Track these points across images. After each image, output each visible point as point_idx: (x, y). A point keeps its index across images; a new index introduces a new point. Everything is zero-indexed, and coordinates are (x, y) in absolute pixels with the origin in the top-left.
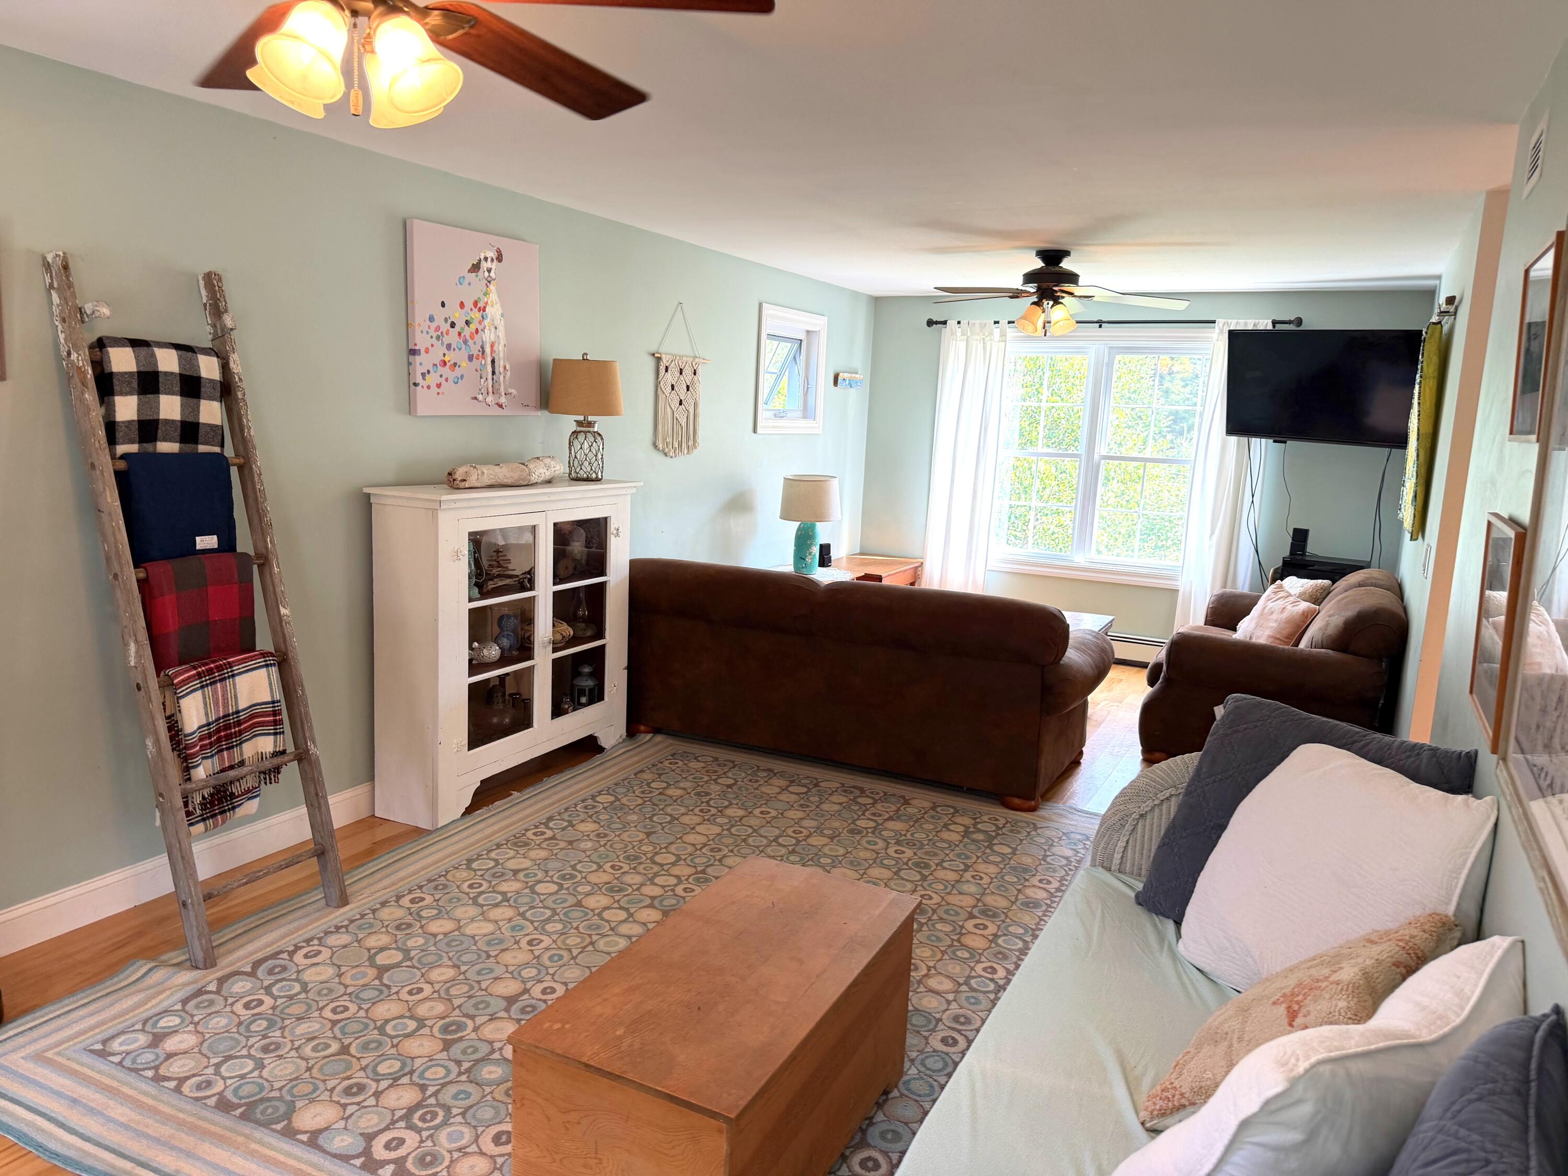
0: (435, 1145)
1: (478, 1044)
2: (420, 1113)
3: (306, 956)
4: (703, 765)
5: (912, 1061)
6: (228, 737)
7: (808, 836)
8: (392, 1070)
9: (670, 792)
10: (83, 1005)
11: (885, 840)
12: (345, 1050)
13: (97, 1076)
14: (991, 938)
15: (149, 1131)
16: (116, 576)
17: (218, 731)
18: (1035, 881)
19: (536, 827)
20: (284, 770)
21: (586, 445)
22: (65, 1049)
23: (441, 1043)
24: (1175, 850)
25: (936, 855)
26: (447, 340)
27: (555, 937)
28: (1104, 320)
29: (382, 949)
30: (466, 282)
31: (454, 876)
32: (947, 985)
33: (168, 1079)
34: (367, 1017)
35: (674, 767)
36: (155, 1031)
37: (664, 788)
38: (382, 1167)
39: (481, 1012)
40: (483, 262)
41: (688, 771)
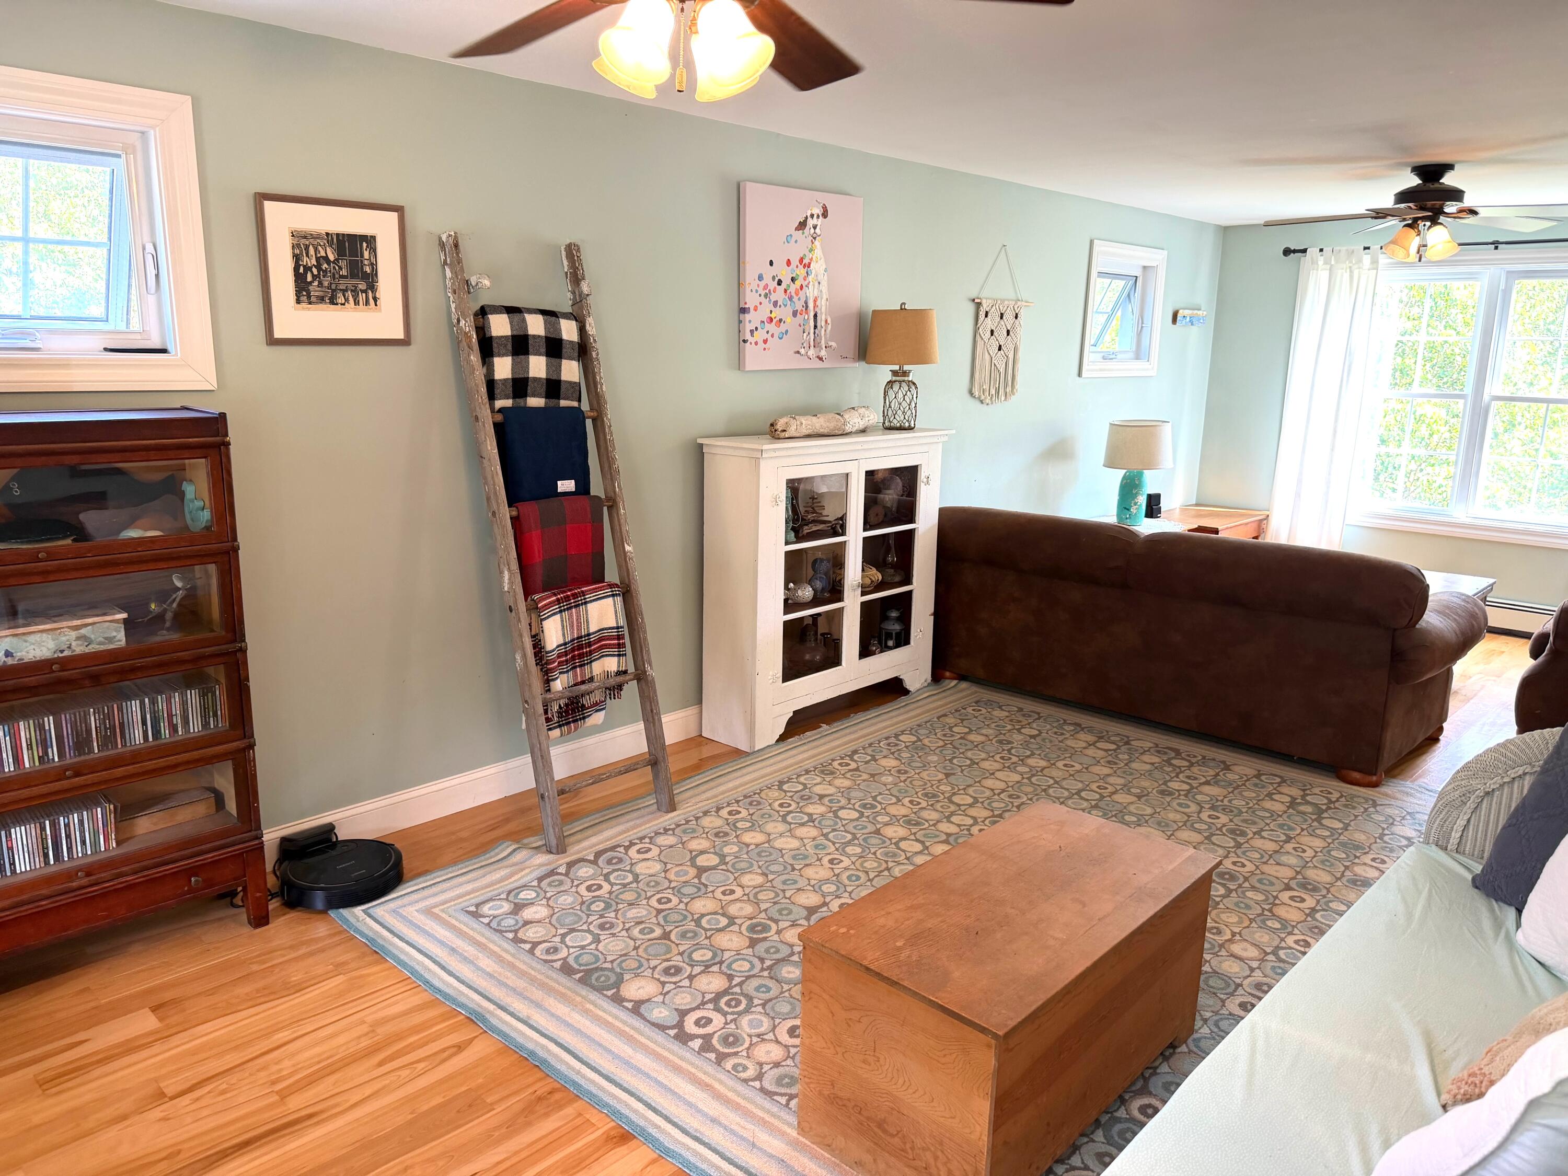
0: (737, 1028)
1: (780, 946)
2: (726, 998)
3: (639, 852)
4: (1007, 714)
5: (1205, 1021)
6: (581, 656)
7: (1114, 793)
8: (705, 958)
9: (972, 737)
10: (462, 874)
11: (1198, 804)
12: (666, 936)
13: (471, 933)
14: (1307, 911)
15: (509, 982)
16: (494, 514)
17: (573, 650)
18: (1367, 859)
19: (842, 758)
20: (625, 687)
21: (900, 395)
22: (448, 908)
23: (747, 940)
24: (1523, 833)
25: (1254, 823)
26: (773, 297)
27: (854, 859)
28: (1501, 240)
29: (702, 852)
30: (793, 239)
31: (767, 795)
32: (1253, 952)
33: (525, 942)
34: (686, 910)
35: (977, 714)
36: (516, 901)
37: (966, 733)
38: (691, 1040)
39: (785, 918)
40: (809, 219)
41: (991, 719)
